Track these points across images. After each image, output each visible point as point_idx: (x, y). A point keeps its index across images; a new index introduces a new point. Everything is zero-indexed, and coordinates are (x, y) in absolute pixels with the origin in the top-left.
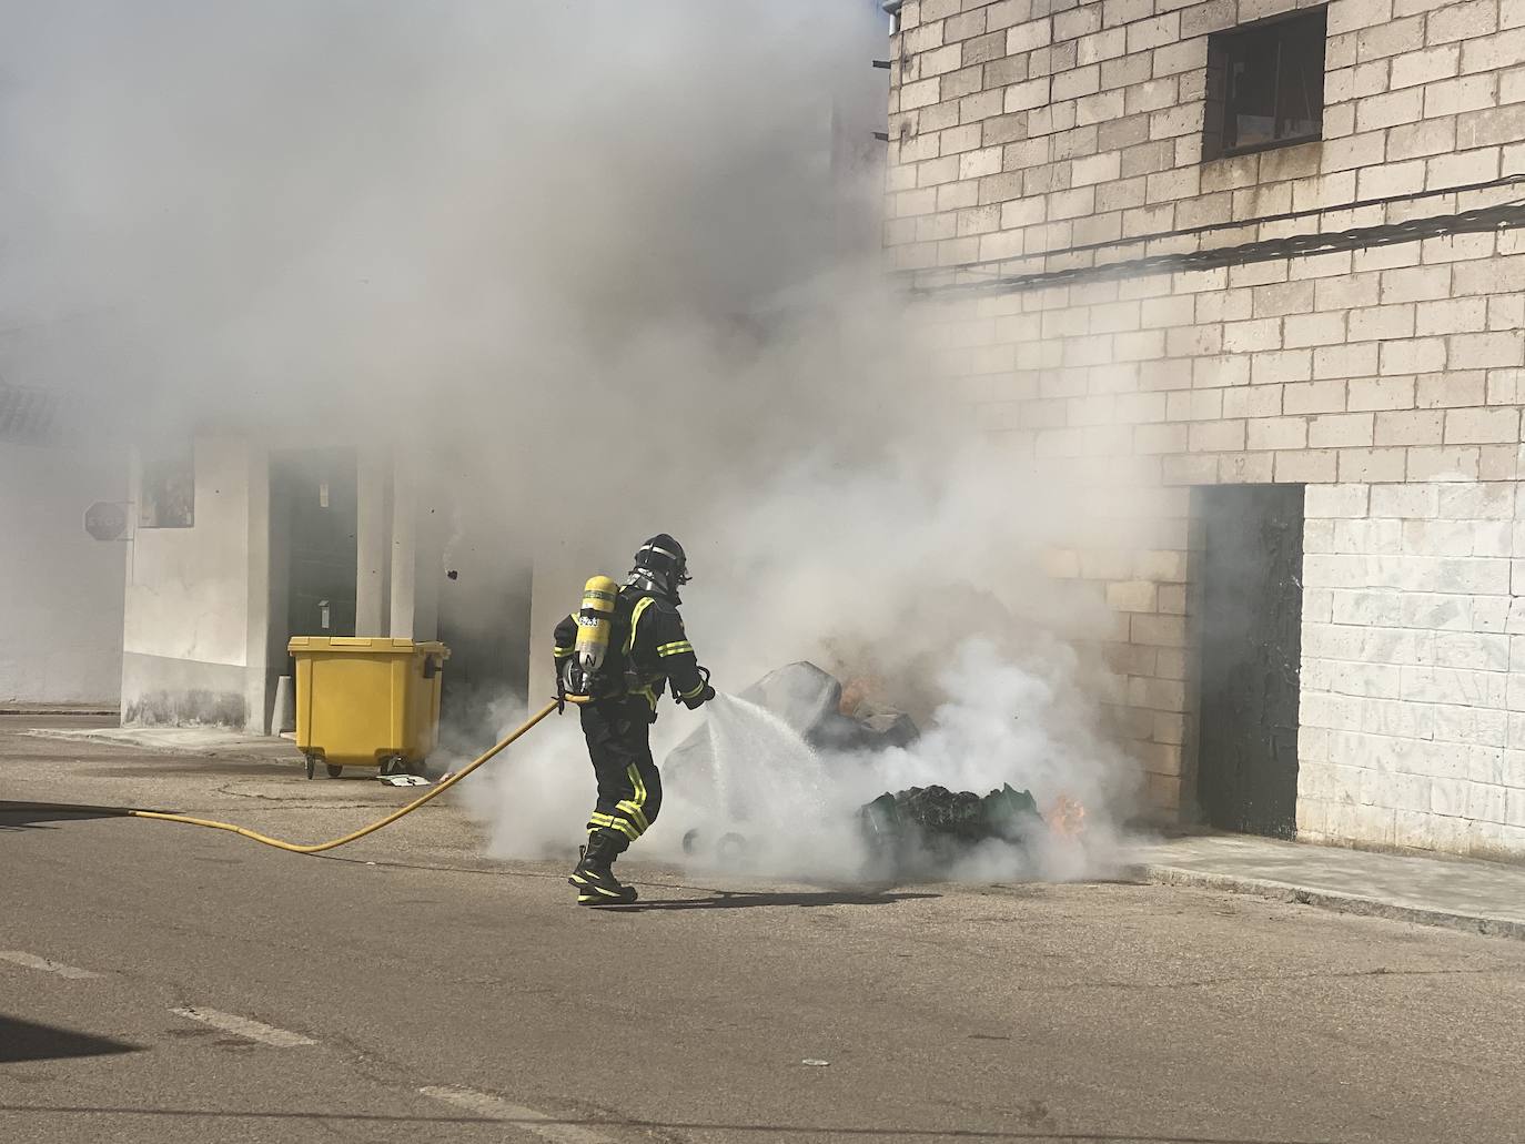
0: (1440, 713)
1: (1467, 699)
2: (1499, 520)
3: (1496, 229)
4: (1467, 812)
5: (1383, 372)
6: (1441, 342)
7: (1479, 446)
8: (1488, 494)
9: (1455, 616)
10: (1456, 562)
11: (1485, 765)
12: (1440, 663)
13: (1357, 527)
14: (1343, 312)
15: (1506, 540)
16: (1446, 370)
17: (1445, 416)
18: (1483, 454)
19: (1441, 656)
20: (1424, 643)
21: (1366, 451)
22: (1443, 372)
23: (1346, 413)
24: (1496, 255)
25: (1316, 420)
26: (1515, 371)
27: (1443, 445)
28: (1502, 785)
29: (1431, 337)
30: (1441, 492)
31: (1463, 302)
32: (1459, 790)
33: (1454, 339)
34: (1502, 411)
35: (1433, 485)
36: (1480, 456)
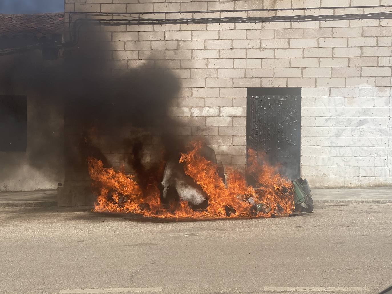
0: (362, 149)
1: (373, 145)
2: (384, 97)
3: (380, 19)
4: (374, 175)
5: (334, 56)
6: (359, 49)
7: (376, 77)
8: (379, 90)
9: (368, 123)
10: (367, 109)
11: (381, 162)
12: (362, 136)
13: (326, 100)
14: (317, 39)
15: (387, 103)
16: (361, 56)
17: (362, 69)
18: (377, 79)
19: (362, 133)
20: (355, 131)
21: (328, 78)
22: (360, 57)
23: (319, 67)
24: (380, 26)
25: (306, 69)
26: (389, 57)
27: (361, 77)
28: (388, 167)
29: (355, 47)
30: (360, 90)
31: (367, 38)
32: (370, 169)
33: (364, 49)
34: (384, 68)
35: (356, 88)
36: (376, 80)
